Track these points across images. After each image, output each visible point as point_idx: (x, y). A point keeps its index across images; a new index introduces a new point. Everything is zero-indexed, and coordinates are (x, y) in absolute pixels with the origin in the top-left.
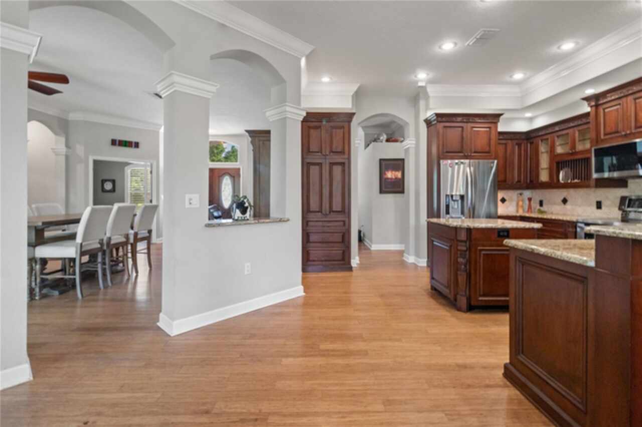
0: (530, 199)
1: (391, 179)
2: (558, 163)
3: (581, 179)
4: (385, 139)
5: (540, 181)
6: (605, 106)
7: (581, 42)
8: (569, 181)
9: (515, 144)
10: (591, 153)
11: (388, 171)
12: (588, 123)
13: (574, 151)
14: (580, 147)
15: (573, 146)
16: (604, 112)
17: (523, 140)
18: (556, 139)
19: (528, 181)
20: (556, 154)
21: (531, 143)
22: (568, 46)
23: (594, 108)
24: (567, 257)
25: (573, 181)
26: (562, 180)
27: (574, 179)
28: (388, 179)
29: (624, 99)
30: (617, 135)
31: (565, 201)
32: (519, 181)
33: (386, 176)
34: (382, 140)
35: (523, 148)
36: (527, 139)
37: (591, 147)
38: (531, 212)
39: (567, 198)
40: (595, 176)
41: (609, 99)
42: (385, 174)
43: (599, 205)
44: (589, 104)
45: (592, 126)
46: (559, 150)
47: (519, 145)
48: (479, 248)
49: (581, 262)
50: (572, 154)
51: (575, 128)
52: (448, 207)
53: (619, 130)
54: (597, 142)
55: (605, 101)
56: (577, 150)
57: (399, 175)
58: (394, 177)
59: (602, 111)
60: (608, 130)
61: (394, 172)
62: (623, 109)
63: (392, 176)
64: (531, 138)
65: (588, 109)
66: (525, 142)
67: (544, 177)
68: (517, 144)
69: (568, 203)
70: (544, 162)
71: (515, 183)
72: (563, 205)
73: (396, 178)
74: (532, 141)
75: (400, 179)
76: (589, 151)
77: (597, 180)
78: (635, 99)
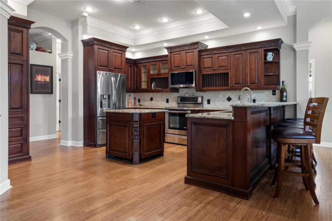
0: (135, 98)
1: (41, 81)
2: (151, 79)
3: (162, 88)
4: (35, 48)
5: (142, 88)
6: (174, 53)
7: (171, 20)
8: (157, 89)
9: (129, 65)
10: (169, 75)
11: (38, 75)
12: (167, 60)
13: (160, 73)
14: (163, 71)
15: (159, 71)
16: (174, 56)
17: (132, 64)
18: (150, 65)
19: (135, 88)
20: (150, 74)
21: (137, 67)
22: (165, 20)
23: (170, 53)
24: (223, 117)
25: (158, 89)
26: (153, 88)
27: (159, 88)
28: (38, 81)
29: (182, 52)
30: (179, 68)
31: (152, 99)
32: (131, 88)
33: (36, 79)
34: (33, 48)
35: (132, 69)
36: (134, 64)
37: (169, 72)
38: (136, 106)
39: (153, 98)
40: (171, 86)
41: (176, 50)
42: (36, 77)
43: (167, 101)
44: (168, 51)
45: (169, 62)
46: (152, 72)
47: (131, 66)
48: (145, 124)
49: (229, 118)
50: (159, 75)
51: (160, 62)
52: (101, 102)
53: (180, 66)
54: (171, 70)
55: (175, 51)
56: (161, 73)
57: (48, 79)
58: (43, 81)
59: (173, 55)
60: (176, 65)
61: (43, 76)
62: (181, 56)
63: (41, 79)
64: (137, 64)
65: (167, 53)
66: (133, 65)
67: (144, 86)
68: (130, 66)
69: (153, 100)
70: (144, 78)
71: (129, 88)
72: (150, 102)
73: (45, 82)
74: (137, 65)
75: (48, 82)
76: (168, 74)
77: (171, 88)
78: (186, 53)
